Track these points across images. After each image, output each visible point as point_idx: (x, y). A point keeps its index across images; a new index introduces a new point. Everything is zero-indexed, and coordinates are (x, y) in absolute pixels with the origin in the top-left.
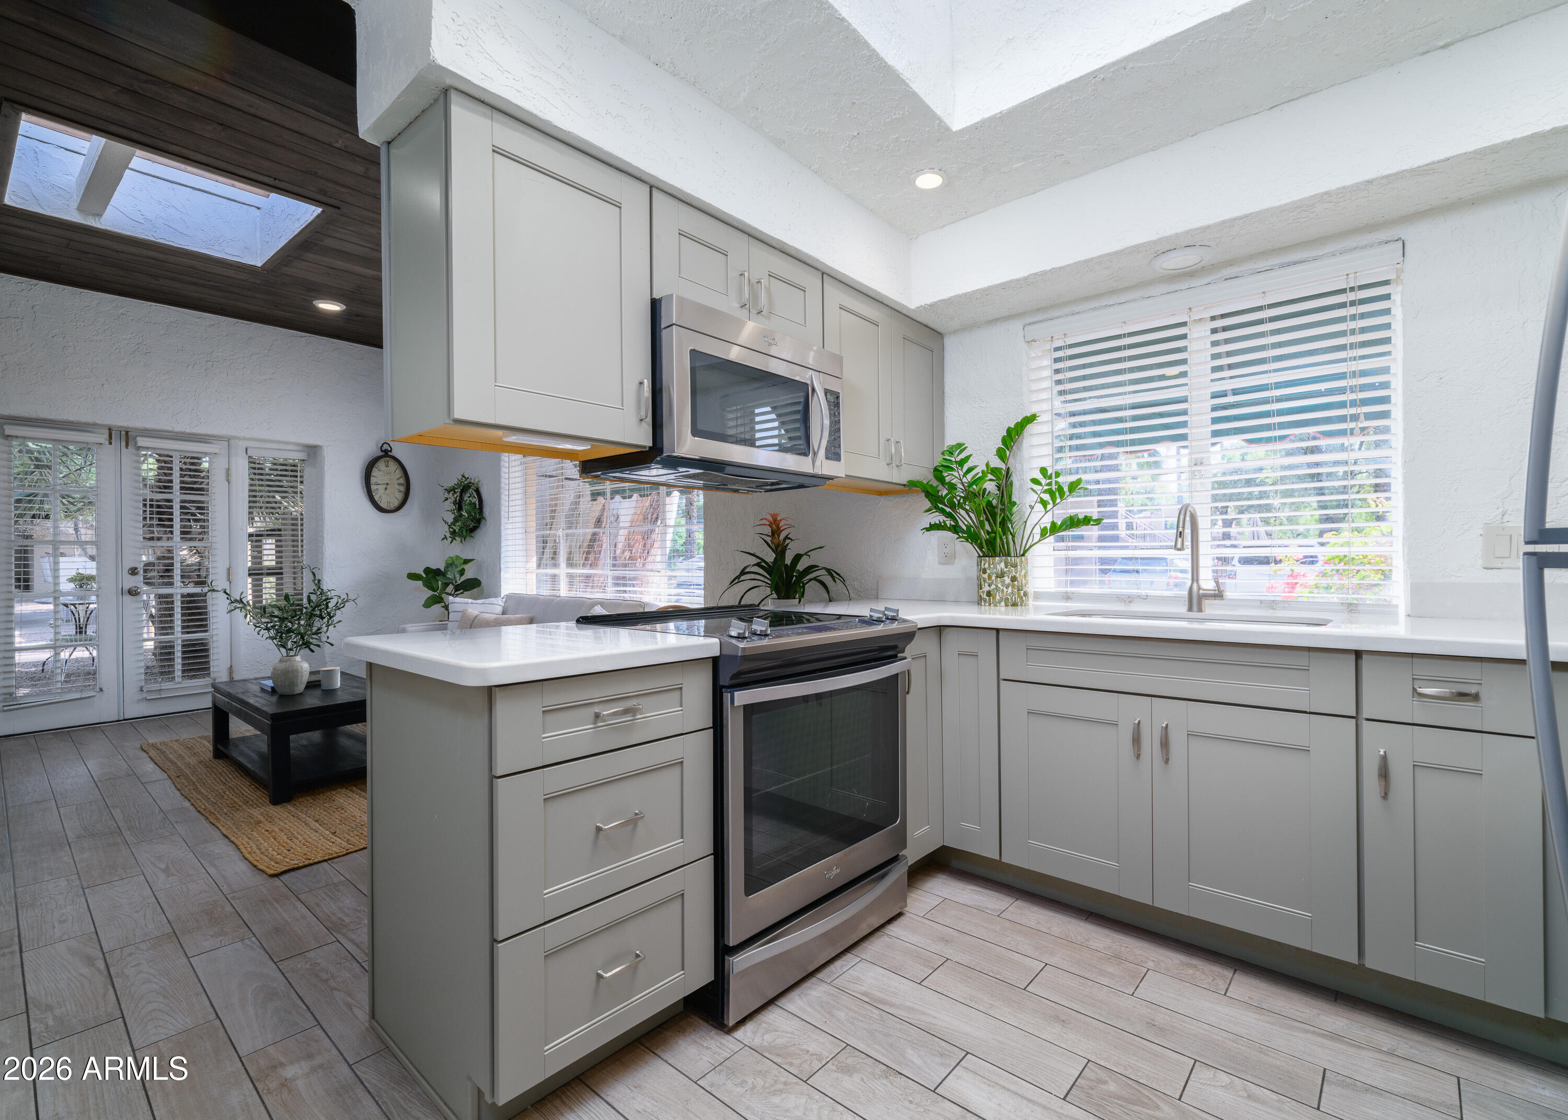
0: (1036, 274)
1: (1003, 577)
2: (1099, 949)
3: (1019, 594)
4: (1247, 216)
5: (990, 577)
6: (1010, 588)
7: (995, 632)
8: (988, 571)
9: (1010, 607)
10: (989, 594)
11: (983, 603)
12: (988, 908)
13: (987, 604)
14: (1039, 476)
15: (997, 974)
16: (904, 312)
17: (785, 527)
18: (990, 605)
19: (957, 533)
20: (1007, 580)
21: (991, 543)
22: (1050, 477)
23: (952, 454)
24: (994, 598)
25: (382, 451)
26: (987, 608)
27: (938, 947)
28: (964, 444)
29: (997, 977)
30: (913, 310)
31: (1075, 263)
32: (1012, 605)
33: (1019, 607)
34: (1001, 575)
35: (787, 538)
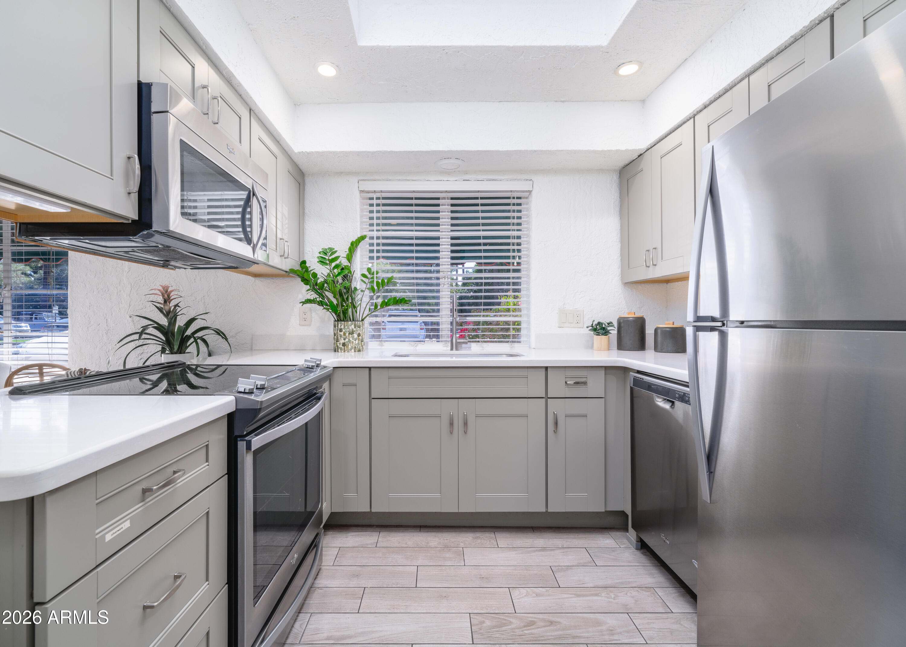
0: (380, 152)
1: (353, 334)
2: (436, 546)
3: (362, 344)
4: (488, 151)
5: (345, 334)
6: (357, 340)
7: (368, 369)
8: (344, 330)
9: (357, 352)
10: (344, 345)
11: (339, 350)
12: (367, 544)
13: (342, 351)
14: (367, 273)
15: (397, 584)
16: (289, 153)
17: (175, 296)
18: (345, 351)
19: (323, 306)
20: (355, 336)
21: (345, 312)
22: (373, 274)
23: (326, 254)
24: (348, 347)
26: (343, 353)
27: (354, 583)
28: (334, 249)
29: (398, 586)
30: (295, 153)
31: (404, 151)
32: (358, 351)
33: (362, 352)
34: (352, 333)
35: (177, 305)
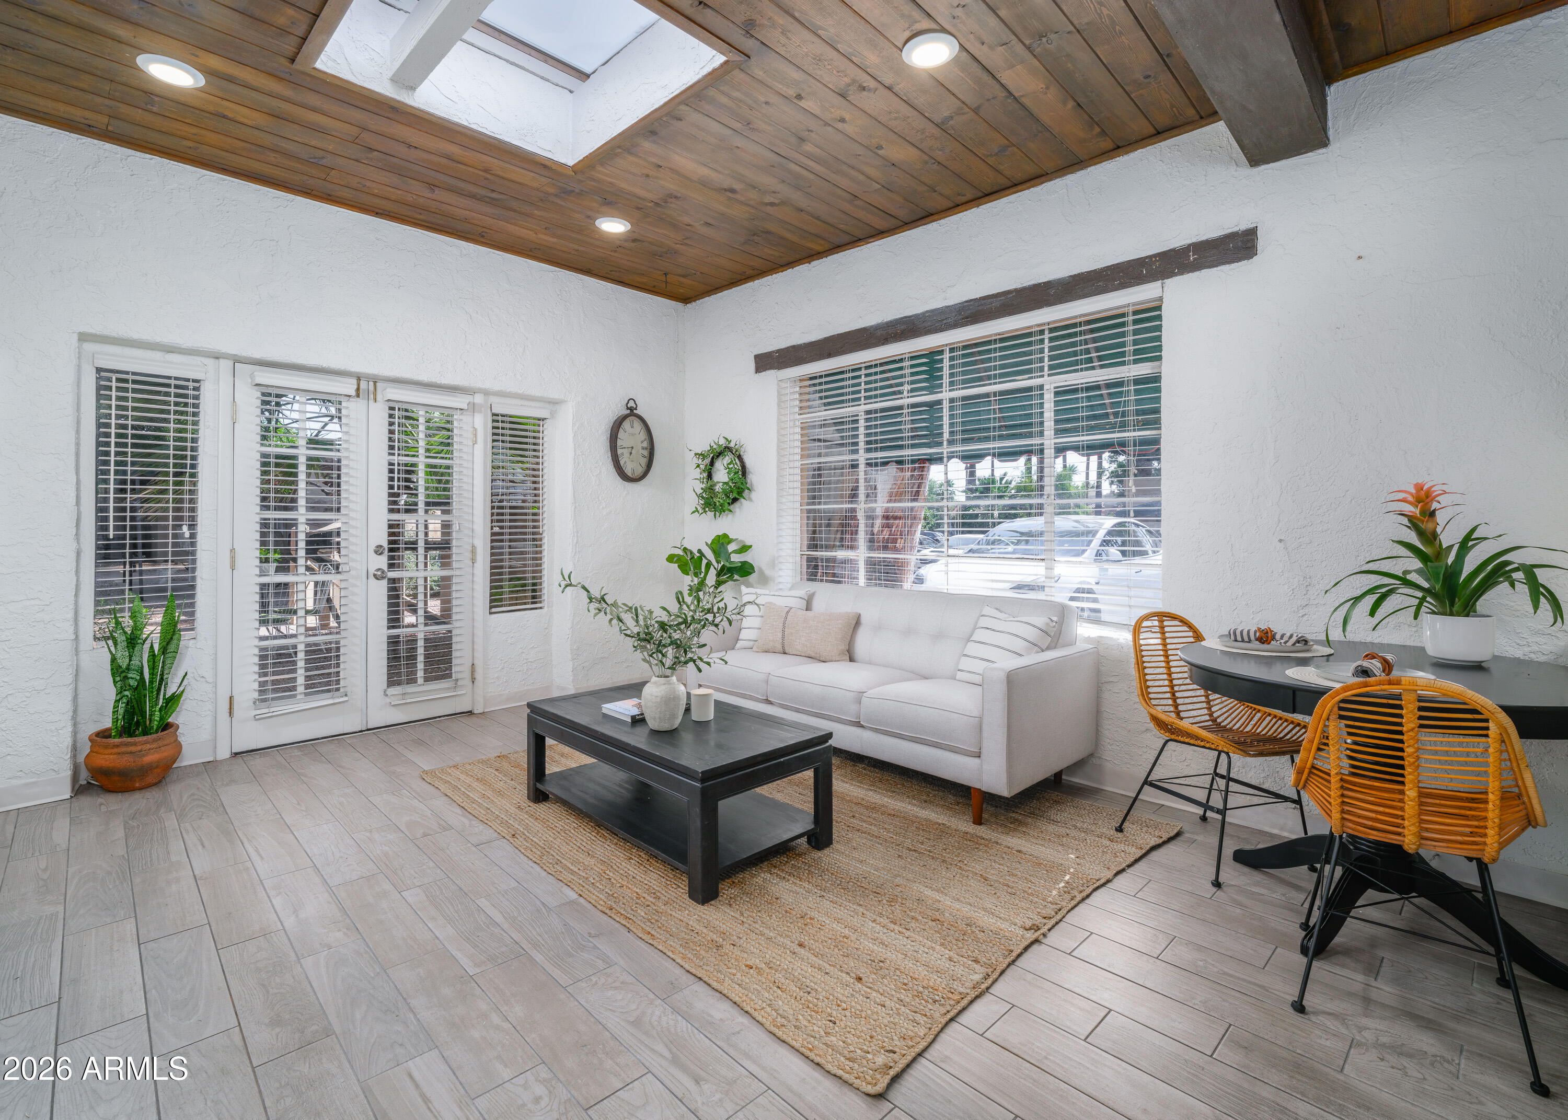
25: (628, 408)
